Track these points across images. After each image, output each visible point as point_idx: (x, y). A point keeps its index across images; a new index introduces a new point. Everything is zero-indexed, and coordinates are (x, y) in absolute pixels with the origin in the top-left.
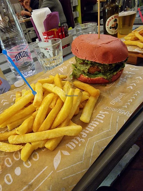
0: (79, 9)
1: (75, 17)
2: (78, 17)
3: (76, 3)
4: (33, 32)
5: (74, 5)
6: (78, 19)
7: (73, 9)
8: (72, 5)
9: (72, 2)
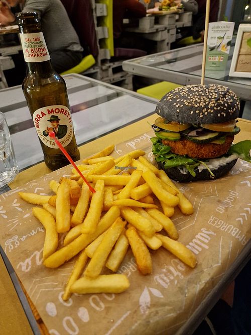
0: (109, 22)
1: (100, 37)
2: (107, 39)
3: (103, 11)
4: (8, 57)
5: (99, 14)
6: (106, 42)
7: (96, 22)
8: (94, 14)
9: (96, 8)
